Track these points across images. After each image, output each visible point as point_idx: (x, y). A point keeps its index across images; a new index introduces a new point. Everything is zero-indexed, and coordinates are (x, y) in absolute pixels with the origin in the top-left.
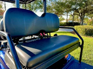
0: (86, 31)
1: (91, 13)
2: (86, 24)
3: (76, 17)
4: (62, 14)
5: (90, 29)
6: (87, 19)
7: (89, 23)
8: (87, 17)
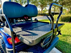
0: (61, 18)
1: (67, 5)
2: (65, 14)
3: (57, 9)
4: (46, 6)
5: (65, 17)
6: (65, 10)
7: (67, 13)
8: (65, 8)
